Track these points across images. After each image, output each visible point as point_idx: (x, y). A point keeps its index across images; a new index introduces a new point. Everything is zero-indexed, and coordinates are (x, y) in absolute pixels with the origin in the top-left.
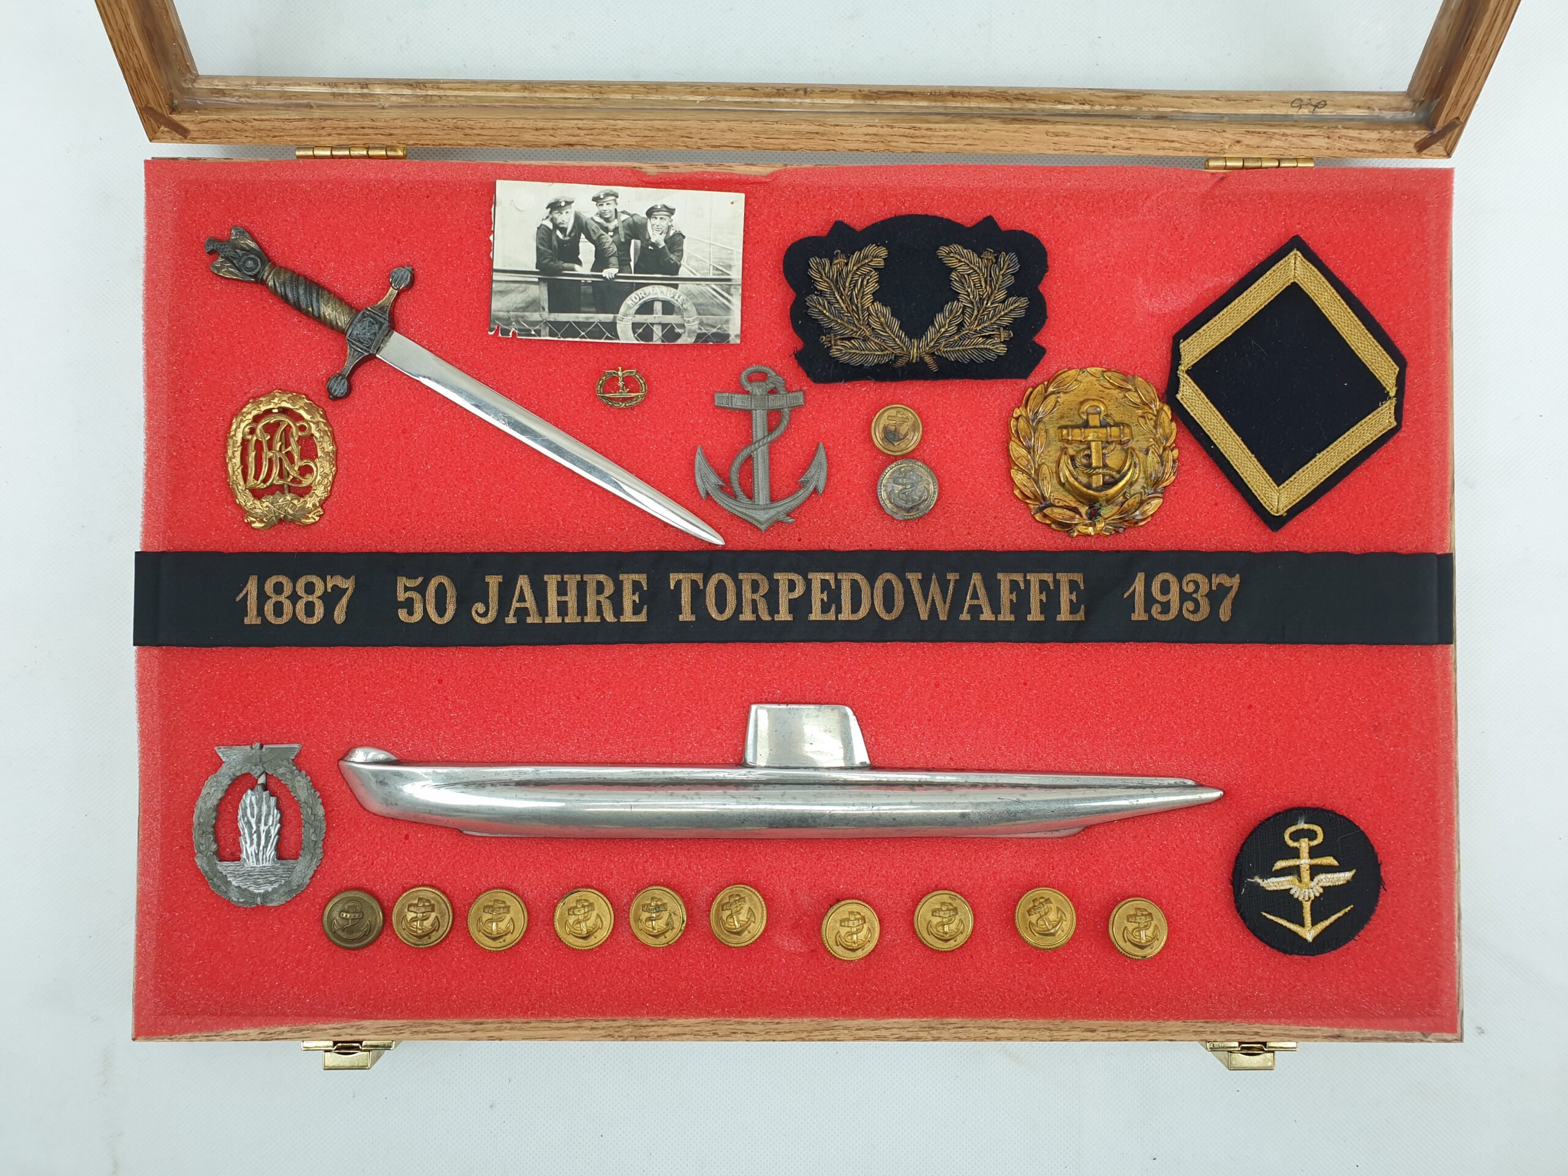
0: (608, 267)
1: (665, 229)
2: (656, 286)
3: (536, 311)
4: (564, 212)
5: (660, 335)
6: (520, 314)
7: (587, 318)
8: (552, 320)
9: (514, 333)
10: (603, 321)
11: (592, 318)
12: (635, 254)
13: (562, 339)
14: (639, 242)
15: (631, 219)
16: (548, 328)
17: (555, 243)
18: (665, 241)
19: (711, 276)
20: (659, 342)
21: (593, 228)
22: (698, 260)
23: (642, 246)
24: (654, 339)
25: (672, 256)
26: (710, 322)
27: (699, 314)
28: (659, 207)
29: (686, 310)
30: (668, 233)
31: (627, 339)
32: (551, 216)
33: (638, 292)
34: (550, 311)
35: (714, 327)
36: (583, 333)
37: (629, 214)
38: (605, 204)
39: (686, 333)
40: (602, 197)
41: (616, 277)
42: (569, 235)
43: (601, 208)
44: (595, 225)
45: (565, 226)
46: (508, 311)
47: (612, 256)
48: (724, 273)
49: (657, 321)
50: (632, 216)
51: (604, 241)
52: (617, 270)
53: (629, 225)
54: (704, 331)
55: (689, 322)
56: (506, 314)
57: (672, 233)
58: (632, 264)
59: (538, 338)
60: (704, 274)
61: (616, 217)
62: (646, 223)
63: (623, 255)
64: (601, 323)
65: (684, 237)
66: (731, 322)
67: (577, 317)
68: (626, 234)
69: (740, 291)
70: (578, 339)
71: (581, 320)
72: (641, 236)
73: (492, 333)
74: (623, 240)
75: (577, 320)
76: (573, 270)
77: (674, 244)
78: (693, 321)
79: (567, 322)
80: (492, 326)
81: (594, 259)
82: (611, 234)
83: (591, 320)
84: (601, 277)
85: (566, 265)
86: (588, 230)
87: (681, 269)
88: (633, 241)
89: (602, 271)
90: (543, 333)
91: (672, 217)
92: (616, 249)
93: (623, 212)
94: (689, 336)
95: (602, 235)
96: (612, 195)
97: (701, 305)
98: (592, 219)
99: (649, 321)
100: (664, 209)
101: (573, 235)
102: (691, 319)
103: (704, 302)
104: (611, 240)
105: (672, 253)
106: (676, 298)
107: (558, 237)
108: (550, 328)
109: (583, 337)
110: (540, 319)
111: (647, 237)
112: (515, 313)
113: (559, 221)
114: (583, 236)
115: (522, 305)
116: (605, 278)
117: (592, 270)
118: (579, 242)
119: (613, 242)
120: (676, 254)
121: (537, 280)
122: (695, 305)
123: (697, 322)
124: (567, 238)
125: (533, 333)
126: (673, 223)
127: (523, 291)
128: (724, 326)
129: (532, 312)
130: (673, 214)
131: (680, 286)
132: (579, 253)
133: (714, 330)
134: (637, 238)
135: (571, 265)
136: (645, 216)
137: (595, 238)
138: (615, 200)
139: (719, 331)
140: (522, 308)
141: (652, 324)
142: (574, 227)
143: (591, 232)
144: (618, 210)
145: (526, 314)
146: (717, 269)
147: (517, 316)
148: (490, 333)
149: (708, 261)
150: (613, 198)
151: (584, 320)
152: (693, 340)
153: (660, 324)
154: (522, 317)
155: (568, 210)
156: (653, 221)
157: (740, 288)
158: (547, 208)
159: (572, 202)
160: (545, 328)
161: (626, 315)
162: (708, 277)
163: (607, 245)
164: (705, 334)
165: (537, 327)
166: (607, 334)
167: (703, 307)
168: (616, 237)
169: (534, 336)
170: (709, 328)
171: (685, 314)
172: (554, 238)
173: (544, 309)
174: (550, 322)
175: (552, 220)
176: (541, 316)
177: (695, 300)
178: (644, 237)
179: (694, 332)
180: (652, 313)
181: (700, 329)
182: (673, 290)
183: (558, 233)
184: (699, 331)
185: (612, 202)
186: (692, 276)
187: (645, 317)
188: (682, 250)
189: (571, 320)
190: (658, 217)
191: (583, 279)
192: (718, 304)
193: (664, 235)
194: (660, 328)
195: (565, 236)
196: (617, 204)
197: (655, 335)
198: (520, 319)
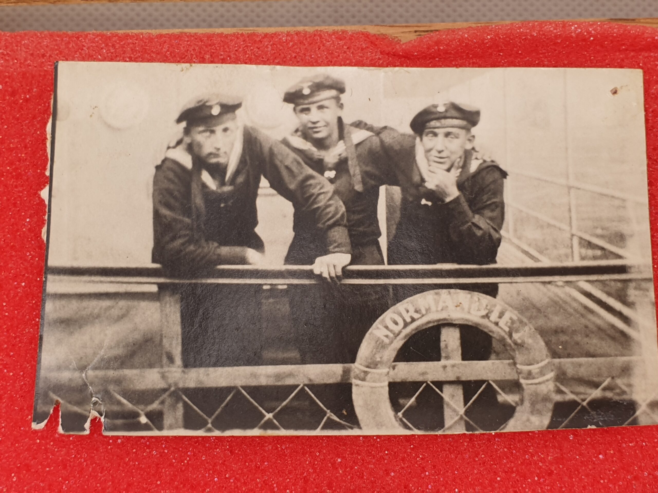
0: (326, 252)
1: (457, 158)
2: (444, 292)
3: (151, 366)
4: (219, 129)
5: (462, 411)
6: (111, 373)
7: (278, 377)
8: (192, 385)
9: (95, 423)
10: (318, 380)
11: (291, 375)
12: (388, 220)
13: (217, 433)
14: (396, 190)
15: (376, 140)
16: (180, 406)
17: (198, 201)
18: (460, 186)
19: (577, 262)
20: (460, 430)
21: (288, 162)
22: (541, 226)
23: (404, 200)
24: (448, 422)
25: (477, 219)
26: (583, 372)
27: (555, 354)
28: (441, 109)
29: (520, 346)
30: (465, 166)
31: (379, 425)
32: (187, 140)
33: (401, 306)
34: (187, 365)
35: (596, 385)
36: (269, 416)
37: (370, 129)
38: (314, 108)
39: (527, 404)
40: (306, 91)
41: (347, 273)
42: (233, 181)
43: (305, 117)
44: (293, 155)
45: (222, 160)
46: (83, 368)
47: (336, 224)
48: (607, 254)
49: (452, 378)
50: (378, 132)
51: (315, 191)
52: (347, 258)
53: (371, 152)
54: (570, 397)
55: (529, 375)
56: (77, 374)
57: (474, 166)
58: (383, 241)
59: (156, 433)
60: (559, 258)
61: (341, 137)
62: (413, 147)
63: (360, 223)
64: (312, 386)
65: (504, 174)
66: (637, 371)
67: (254, 375)
68: (366, 175)
69: (652, 294)
70: (256, 432)
71: (263, 381)
72: (401, 177)
73: (42, 425)
74: (359, 187)
75: (253, 383)
76: (243, 261)
77: (482, 190)
78: (542, 373)
79: (229, 389)
80: (41, 408)
81: (292, 234)
82: (331, 174)
83: (290, 382)
84: (310, 274)
85: (225, 250)
86: (275, 168)
87: (500, 250)
88: (383, 189)
89: (312, 263)
90: (168, 420)
91: (474, 130)
92: (343, 209)
93: (359, 125)
94: (534, 411)
95: (311, 177)
96: (330, 87)
97: (557, 331)
98: (285, 142)
99: (430, 378)
100: (454, 113)
101: (240, 179)
102: (534, 368)
103: (566, 323)
104: (330, 188)
105: (478, 211)
106: (494, 317)
107: (204, 186)
108: (186, 405)
109: (269, 425)
110: (162, 385)
111: (416, 179)
112: (100, 373)
113: (207, 148)
114: (264, 182)
115: (119, 351)
116: (320, 277)
117: (288, 260)
118: (255, 195)
119: (336, 192)
120: (488, 213)
121: (154, 289)
122: (542, 332)
123: (551, 375)
124: (227, 188)
125: (143, 420)
126: (477, 144)
127: (121, 318)
128: (619, 382)
129: (142, 366)
130: (474, 123)
131: (501, 288)
132: (255, 223)
133: (596, 393)
134: (393, 182)
135: (237, 250)
136: (410, 131)
137: (292, 186)
138: (337, 99)
139: (609, 394)
140: (116, 358)
141: (440, 384)
142: (242, 161)
143: (285, 173)
144: (347, 120)
145: (128, 372)
146: (590, 245)
147: (106, 381)
148: (35, 426)
149: (565, 227)
150: (333, 93)
151: (271, 382)
152: (546, 421)
153: (457, 382)
154: (118, 382)
155: (229, 124)
156: (428, 141)
157: (651, 286)
158: (179, 120)
159: (238, 106)
160: (174, 407)
161: (373, 364)
162: (569, 263)
163: (322, 201)
164: (574, 404)
165: (155, 406)
166: (329, 414)
167: (564, 338)
168: (343, 180)
169: (146, 427)
170: (581, 389)
171: (519, 357)
172: (195, 189)
173: (171, 359)
174: (187, 391)
175: (190, 148)
176: (163, 377)
177: (541, 322)
178: (409, 179)
179: (546, 399)
180: (438, 359)
181: (559, 391)
182: (486, 299)
183: (206, 177)
184: (558, 398)
185: (331, 104)
186: (530, 264)
187: (422, 366)
188: (501, 206)
189: (239, 383)
190: (441, 132)
191: (266, 283)
192: (600, 329)
193: (455, 173)
194: (459, 392)
195: (222, 183)
196: (341, 106)
197: (447, 413)
198: (111, 388)
